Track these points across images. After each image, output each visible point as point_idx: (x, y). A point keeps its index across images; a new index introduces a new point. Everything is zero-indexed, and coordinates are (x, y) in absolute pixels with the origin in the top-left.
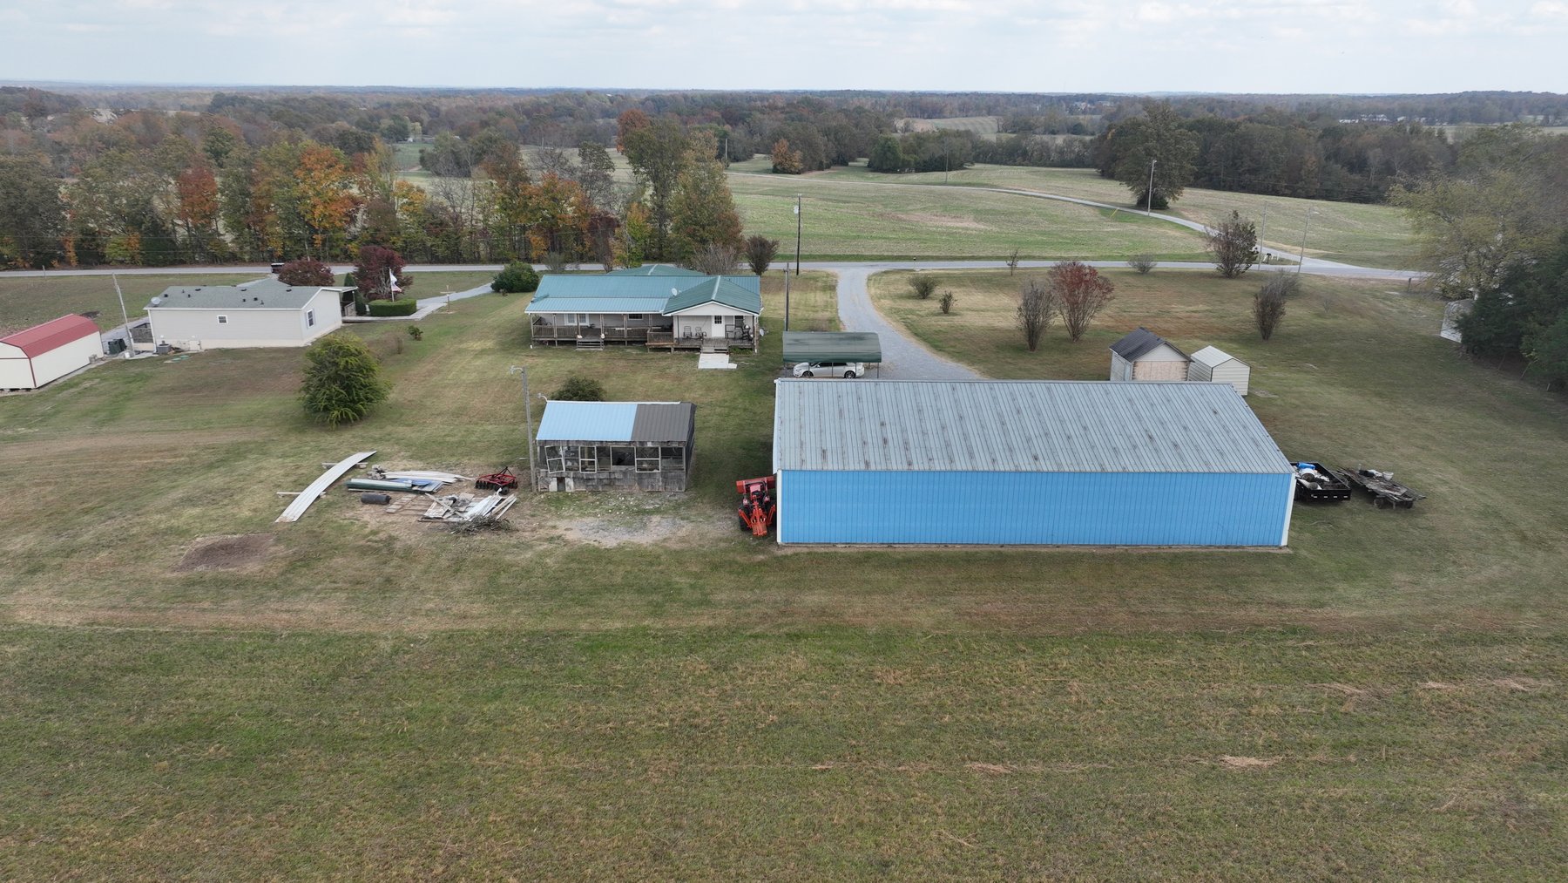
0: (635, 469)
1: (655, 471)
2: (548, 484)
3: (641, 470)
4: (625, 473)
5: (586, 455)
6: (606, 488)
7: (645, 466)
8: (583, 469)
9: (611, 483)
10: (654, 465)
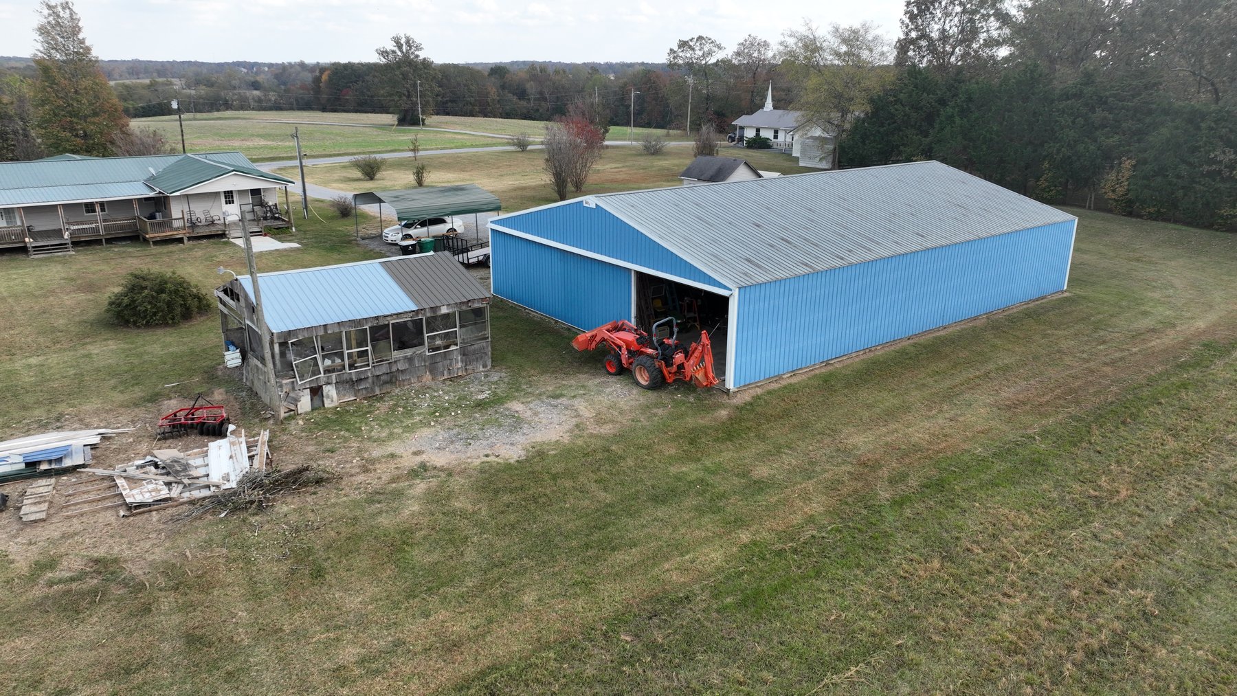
0: (425, 350)
1: (453, 348)
2: (296, 401)
3: (434, 349)
4: (410, 360)
5: (354, 343)
6: (387, 388)
7: (438, 342)
8: (352, 366)
9: (392, 379)
10: (450, 339)
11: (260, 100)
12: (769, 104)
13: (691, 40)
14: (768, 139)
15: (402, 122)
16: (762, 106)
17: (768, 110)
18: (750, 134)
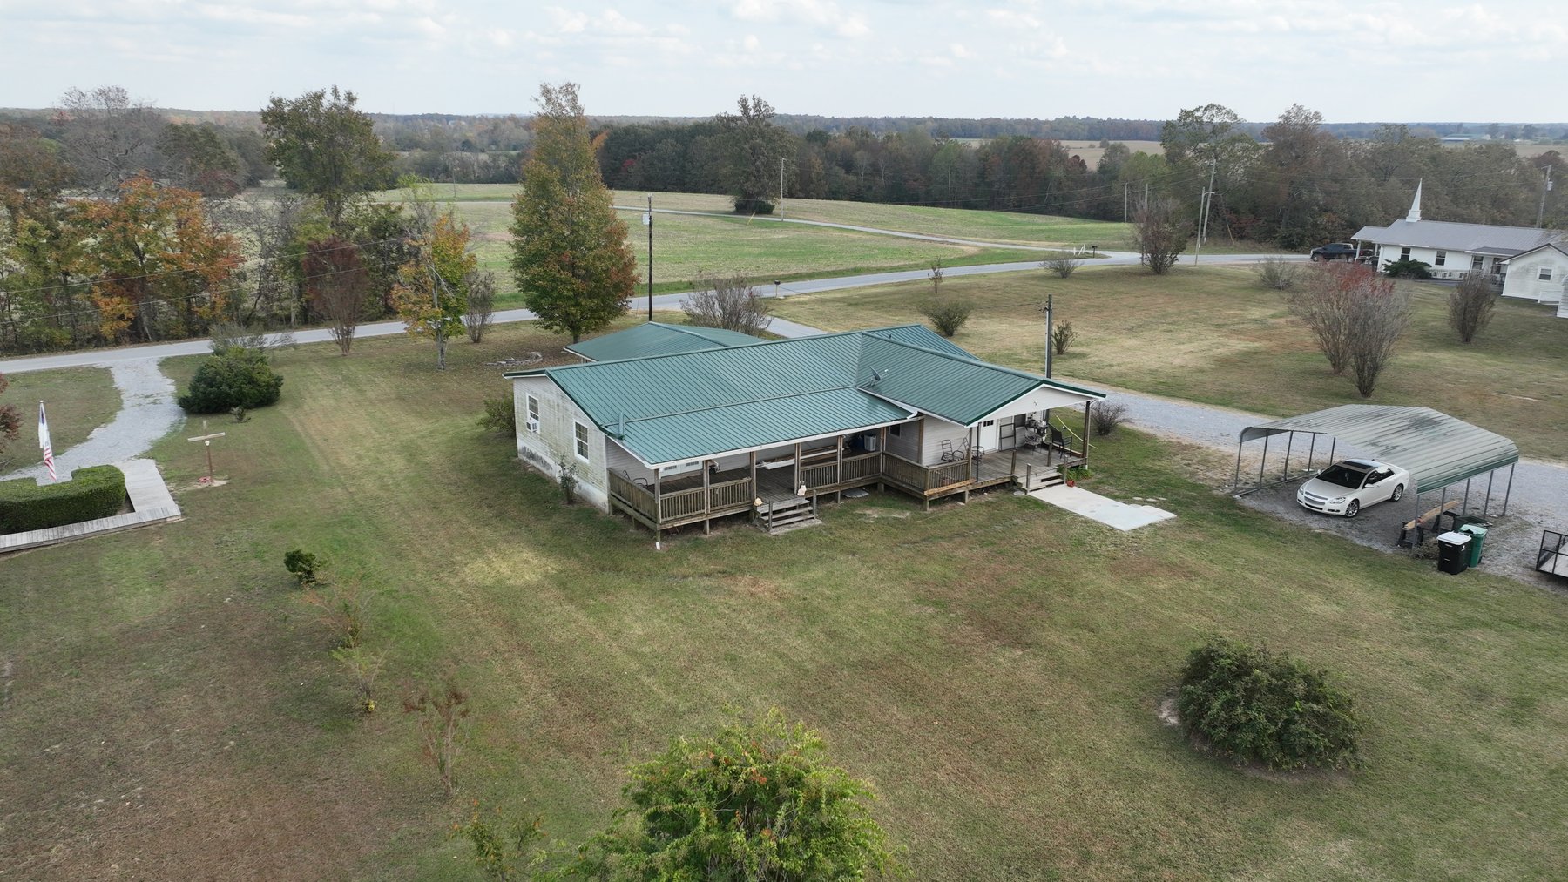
11: (486, 167)
12: (1415, 213)
13: (1197, 110)
14: (1426, 264)
15: (742, 209)
16: (1403, 214)
17: (1415, 221)
18: (1389, 256)
